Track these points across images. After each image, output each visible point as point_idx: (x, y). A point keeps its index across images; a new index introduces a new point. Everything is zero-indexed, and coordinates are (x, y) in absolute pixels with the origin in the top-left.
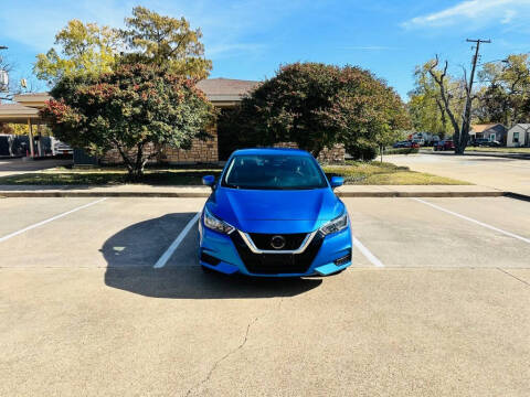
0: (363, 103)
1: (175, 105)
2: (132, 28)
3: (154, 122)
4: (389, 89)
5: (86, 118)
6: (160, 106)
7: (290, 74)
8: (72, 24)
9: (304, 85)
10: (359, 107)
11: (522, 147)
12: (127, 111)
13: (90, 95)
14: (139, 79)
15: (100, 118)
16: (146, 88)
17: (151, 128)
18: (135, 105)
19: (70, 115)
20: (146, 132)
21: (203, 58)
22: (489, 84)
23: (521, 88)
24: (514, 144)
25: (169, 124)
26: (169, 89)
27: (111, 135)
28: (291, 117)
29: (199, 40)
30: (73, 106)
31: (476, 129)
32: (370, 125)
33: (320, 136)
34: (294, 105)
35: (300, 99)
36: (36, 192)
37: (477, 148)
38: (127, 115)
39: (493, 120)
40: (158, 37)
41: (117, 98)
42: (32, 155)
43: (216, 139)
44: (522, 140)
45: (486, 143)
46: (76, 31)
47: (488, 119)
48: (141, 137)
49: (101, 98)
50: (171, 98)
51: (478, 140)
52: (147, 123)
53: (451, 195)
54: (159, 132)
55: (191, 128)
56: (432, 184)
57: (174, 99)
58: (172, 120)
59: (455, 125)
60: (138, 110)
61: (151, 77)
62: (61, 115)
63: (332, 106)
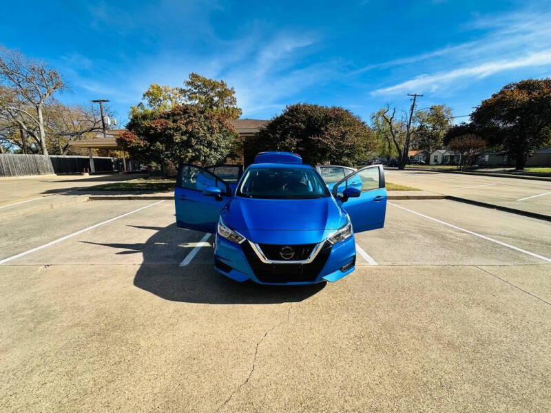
0: (346, 132)
1: (212, 134)
2: (189, 87)
3: (197, 147)
4: (363, 123)
5: (148, 144)
6: (201, 134)
7: (293, 112)
8: (153, 87)
9: (304, 119)
10: (344, 134)
11: (440, 165)
12: (177, 138)
13: (151, 127)
14: (187, 116)
15: (158, 143)
16: (191, 121)
17: (194, 151)
18: (182, 134)
19: (137, 141)
20: (191, 153)
21: (235, 107)
22: (419, 124)
23: (439, 127)
24: (435, 163)
25: (207, 148)
26: (207, 123)
27: (167, 156)
28: (295, 141)
29: (233, 95)
30: (139, 135)
31: (411, 153)
32: (351, 147)
33: (315, 155)
34: (296, 132)
35: (301, 129)
36: (116, 196)
37: (411, 166)
38: (177, 141)
39: (420, 148)
40: (205, 93)
41: (170, 129)
42: (125, 171)
43: (243, 159)
44: (440, 160)
45: (416, 163)
46: (156, 91)
47: (417, 147)
48: (187, 156)
49: (159, 129)
50: (209, 129)
51: (412, 161)
52: (191, 147)
53: (408, 198)
54: (200, 153)
55: (223, 151)
56: (393, 190)
57: (211, 130)
58: (210, 145)
59: (399, 151)
60: (185, 138)
61: (195, 114)
62: (131, 142)
63: (324, 134)
